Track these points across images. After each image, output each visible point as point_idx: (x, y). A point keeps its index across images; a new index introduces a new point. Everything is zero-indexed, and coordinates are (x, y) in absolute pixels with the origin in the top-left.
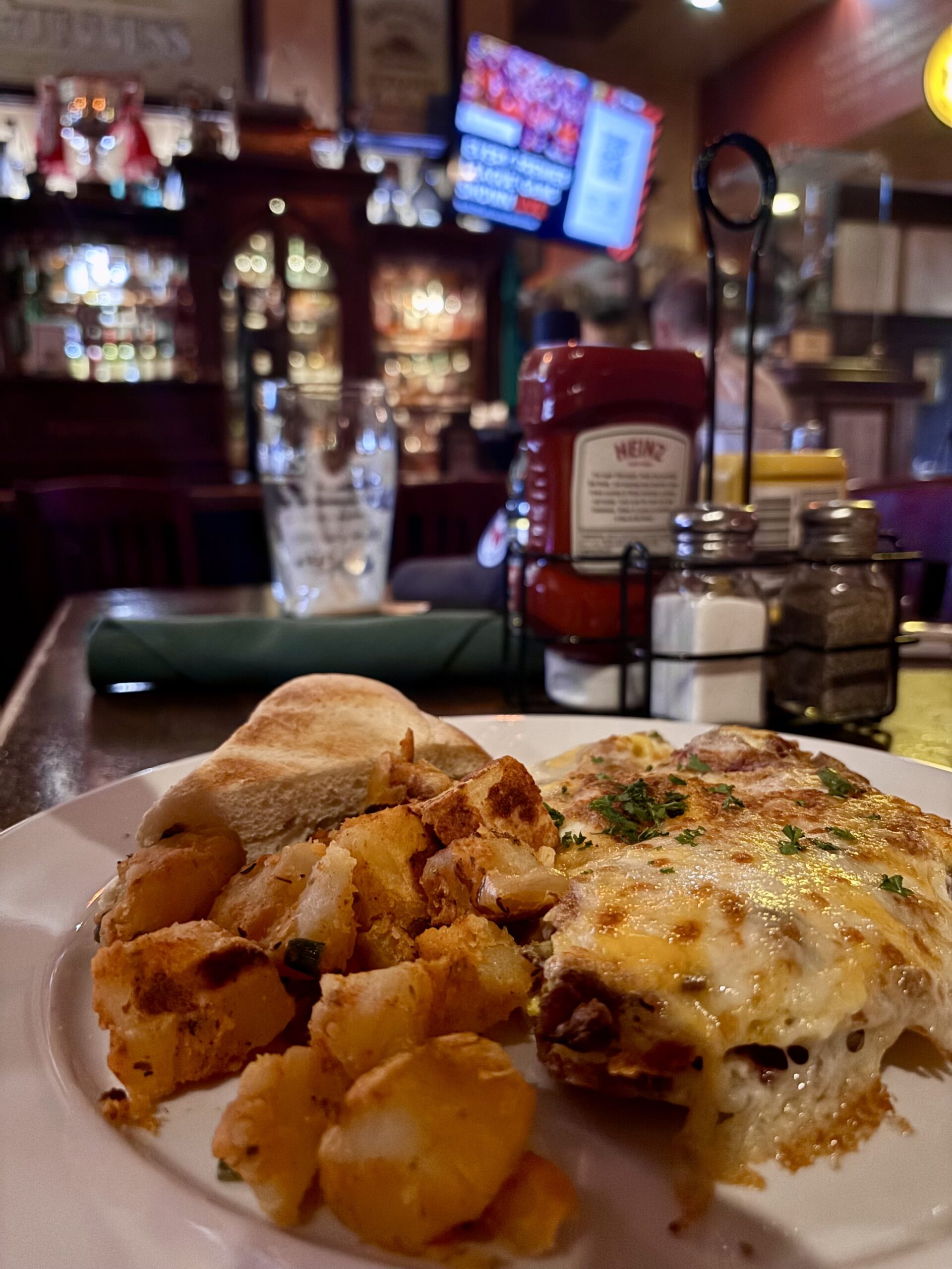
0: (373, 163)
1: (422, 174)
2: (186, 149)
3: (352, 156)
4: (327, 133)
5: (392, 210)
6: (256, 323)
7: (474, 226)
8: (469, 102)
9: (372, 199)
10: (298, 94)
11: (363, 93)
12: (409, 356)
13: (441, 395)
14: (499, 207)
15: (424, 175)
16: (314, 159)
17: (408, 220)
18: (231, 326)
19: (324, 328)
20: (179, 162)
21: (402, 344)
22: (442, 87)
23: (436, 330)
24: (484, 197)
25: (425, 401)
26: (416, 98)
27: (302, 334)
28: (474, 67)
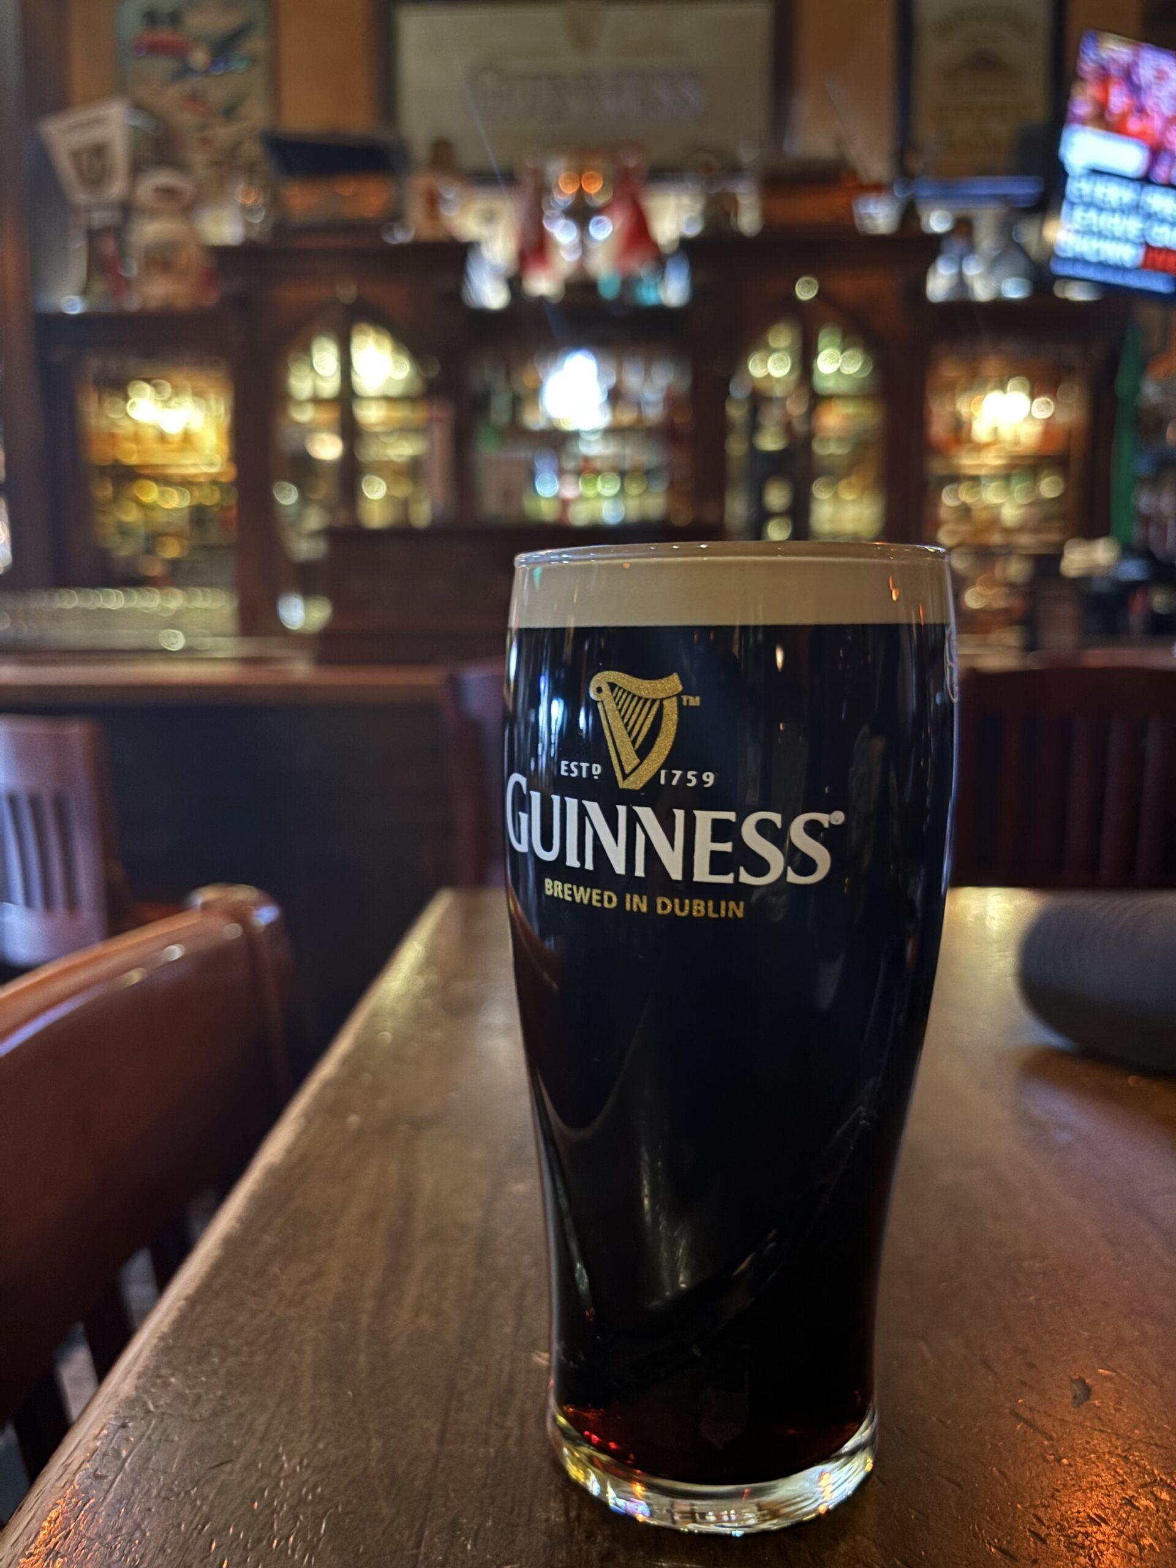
0: (937, 222)
1: (1007, 231)
2: (693, 230)
3: (909, 215)
4: (877, 188)
5: (961, 282)
6: (770, 442)
7: (1078, 294)
8: (1077, 127)
9: (935, 271)
10: (839, 142)
11: (927, 131)
12: (975, 479)
13: (1021, 529)
14: (1119, 263)
15: (1010, 231)
16: (857, 221)
17: (982, 291)
18: (736, 447)
19: (860, 445)
20: (686, 246)
21: (967, 462)
22: (1038, 111)
23: (1017, 443)
24: (1098, 252)
25: (996, 539)
26: (1001, 129)
27: (831, 455)
28: (1089, 77)
